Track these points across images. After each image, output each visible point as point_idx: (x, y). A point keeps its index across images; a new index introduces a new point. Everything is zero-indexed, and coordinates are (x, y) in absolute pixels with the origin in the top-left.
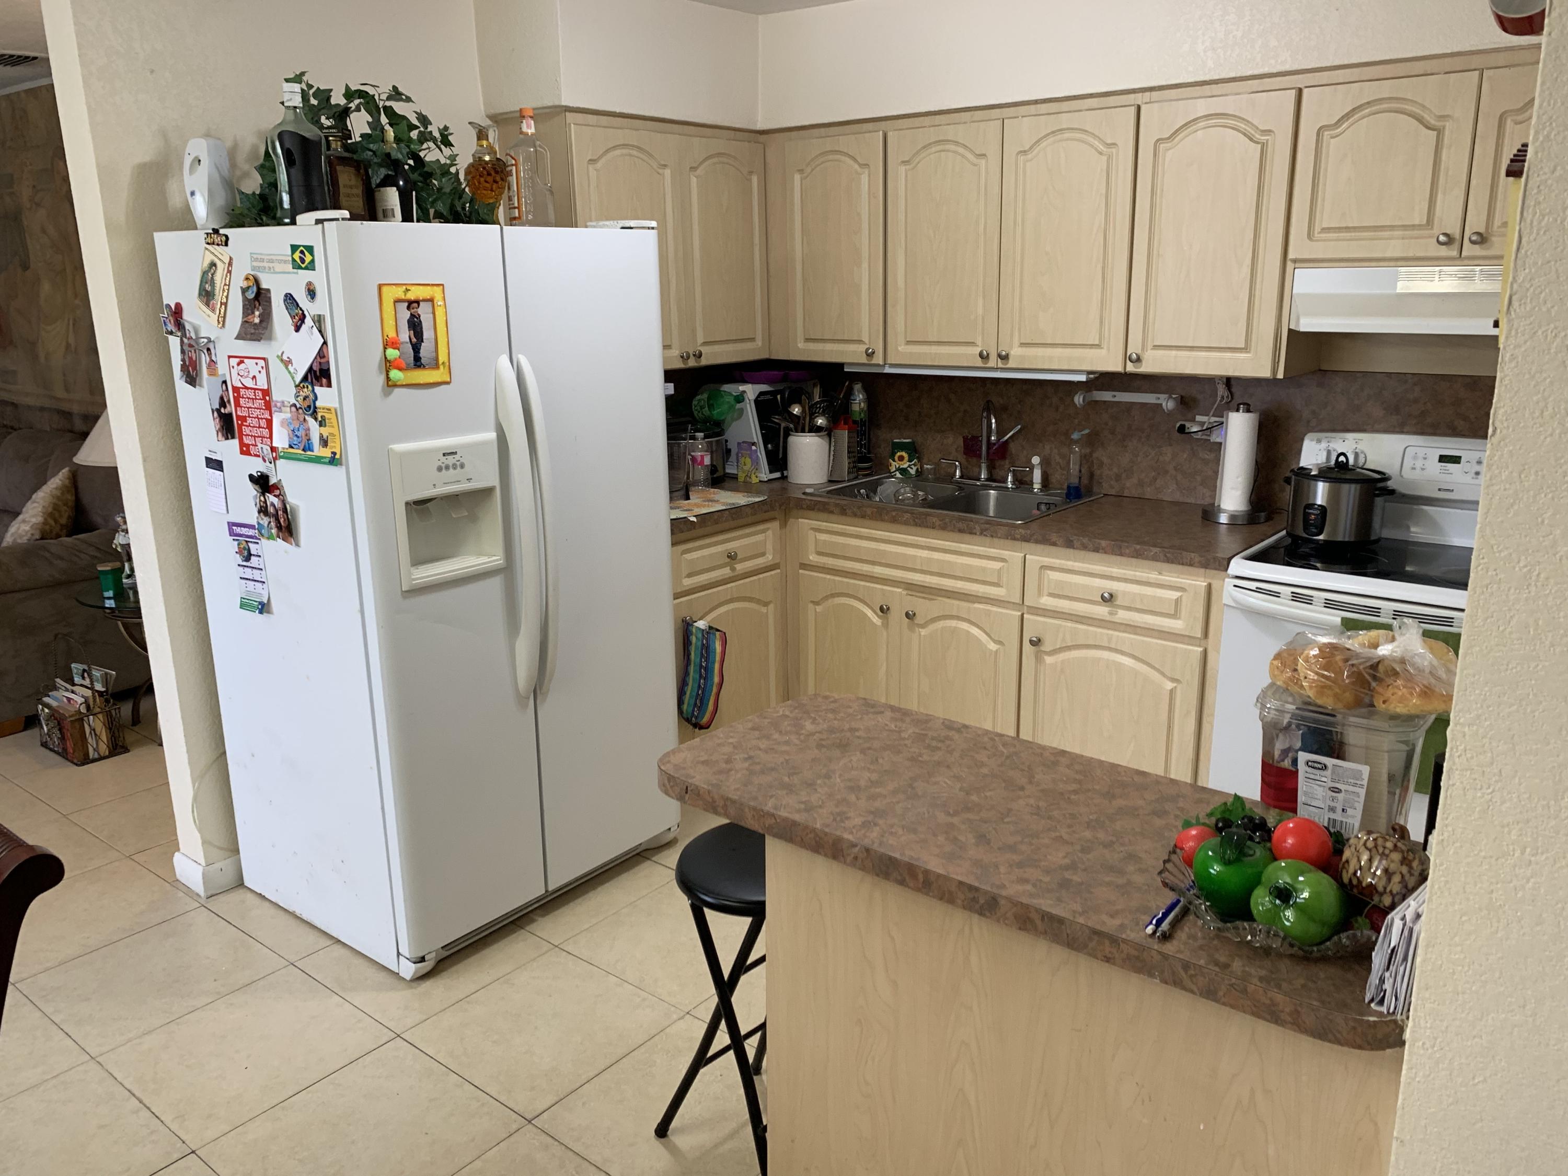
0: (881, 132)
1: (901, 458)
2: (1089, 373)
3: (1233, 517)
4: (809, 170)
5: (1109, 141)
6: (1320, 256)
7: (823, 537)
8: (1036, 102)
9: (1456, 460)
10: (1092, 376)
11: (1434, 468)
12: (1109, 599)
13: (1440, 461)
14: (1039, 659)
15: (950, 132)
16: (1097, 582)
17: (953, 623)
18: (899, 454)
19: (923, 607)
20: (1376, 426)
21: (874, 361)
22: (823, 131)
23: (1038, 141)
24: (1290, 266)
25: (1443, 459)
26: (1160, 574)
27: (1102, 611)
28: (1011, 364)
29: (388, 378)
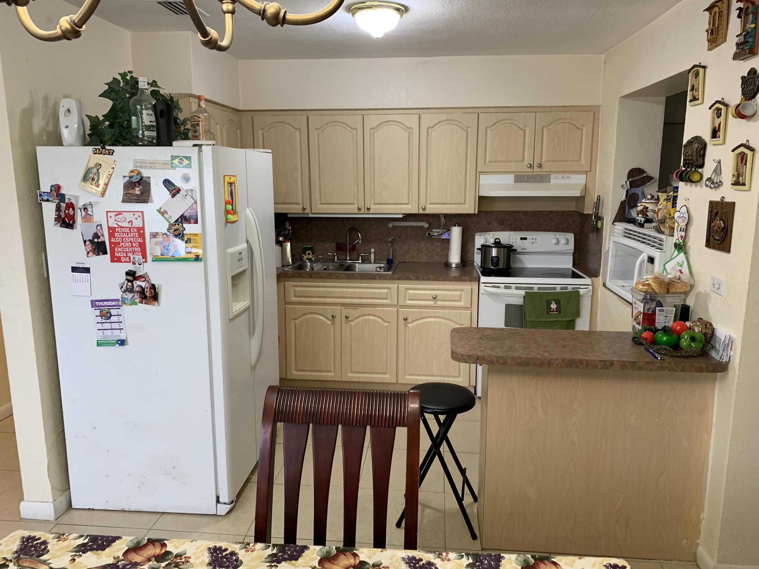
0: (306, 116)
1: (309, 254)
2: (404, 214)
3: (457, 265)
4: (266, 129)
5: (409, 127)
6: (489, 171)
7: (298, 289)
8: (376, 109)
9: (525, 239)
10: (404, 215)
11: (519, 242)
12: (435, 298)
13: (521, 239)
14: (406, 326)
15: (339, 118)
16: (429, 292)
17: (367, 317)
18: (308, 252)
19: (352, 313)
20: (496, 230)
21: (306, 212)
22: (273, 113)
23: (379, 125)
24: (478, 174)
25: (522, 239)
26: (453, 286)
27: (431, 303)
28: (371, 211)
29: (227, 219)
